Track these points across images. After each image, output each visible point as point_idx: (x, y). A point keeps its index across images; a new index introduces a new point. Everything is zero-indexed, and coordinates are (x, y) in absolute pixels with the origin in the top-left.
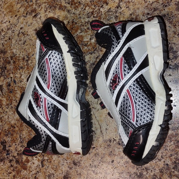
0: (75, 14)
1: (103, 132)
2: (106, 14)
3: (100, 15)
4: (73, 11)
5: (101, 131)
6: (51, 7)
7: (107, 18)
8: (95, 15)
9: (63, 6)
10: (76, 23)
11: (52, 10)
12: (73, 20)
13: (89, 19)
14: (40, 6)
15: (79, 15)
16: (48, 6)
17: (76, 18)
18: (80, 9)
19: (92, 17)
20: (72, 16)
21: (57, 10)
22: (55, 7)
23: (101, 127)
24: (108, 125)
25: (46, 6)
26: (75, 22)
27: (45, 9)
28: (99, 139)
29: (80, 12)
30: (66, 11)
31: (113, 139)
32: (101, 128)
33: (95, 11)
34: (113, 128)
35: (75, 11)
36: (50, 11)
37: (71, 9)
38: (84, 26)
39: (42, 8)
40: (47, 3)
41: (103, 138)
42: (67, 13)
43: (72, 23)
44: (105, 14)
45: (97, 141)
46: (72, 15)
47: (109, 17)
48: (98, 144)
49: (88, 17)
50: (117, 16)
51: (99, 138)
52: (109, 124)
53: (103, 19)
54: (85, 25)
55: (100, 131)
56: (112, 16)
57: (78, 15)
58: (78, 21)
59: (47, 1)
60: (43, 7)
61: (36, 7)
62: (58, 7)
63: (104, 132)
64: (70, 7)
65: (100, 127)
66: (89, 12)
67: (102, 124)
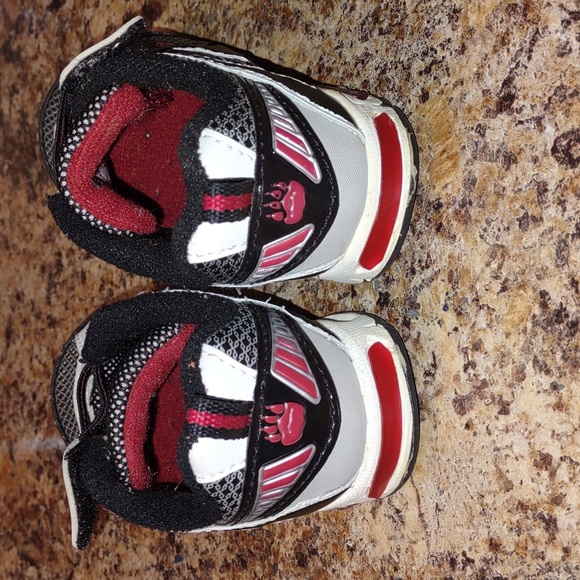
0: (325, 35)
1: (427, 521)
2: (420, 8)
3: (399, 19)
4: (320, 23)
5: (421, 515)
6: (261, 25)
7: (423, 27)
8: (385, 25)
9: (291, 13)
10: (330, 70)
11: (264, 36)
12: (321, 59)
13: (365, 44)
14: (233, 27)
15: (338, 34)
16: (254, 22)
17: (327, 50)
18: (338, 12)
19: (376, 33)
20: (317, 45)
21: (277, 33)
22: (271, 23)
23: (418, 497)
24: (442, 492)
25: (248, 24)
26: (326, 65)
27: (248, 37)
28: (415, 547)
29: (340, 21)
30: (300, 28)
31: (461, 558)
32: (419, 503)
33: (382, 6)
34: (462, 505)
35: (326, 21)
36: (261, 41)
37: (313, 17)
38: (352, 75)
39: (239, 35)
40: (251, 13)
41: (428, 545)
42: (302, 35)
43: (320, 71)
44: (415, 11)
45: (409, 553)
46: (317, 41)
47: (428, 22)
48: (414, 568)
49: (364, 39)
50: (455, 11)
51: (415, 543)
52: (447, 488)
53: (412, 34)
54: (355, 72)
55: (417, 513)
56: (440, 15)
57: (333, 37)
58: (334, 59)
59: (251, 6)
60: (242, 31)
61: (225, 35)
62: (278, 18)
63: (430, 517)
64: (310, 12)
65: (415, 496)
66: (366, 18)
67: (424, 486)
